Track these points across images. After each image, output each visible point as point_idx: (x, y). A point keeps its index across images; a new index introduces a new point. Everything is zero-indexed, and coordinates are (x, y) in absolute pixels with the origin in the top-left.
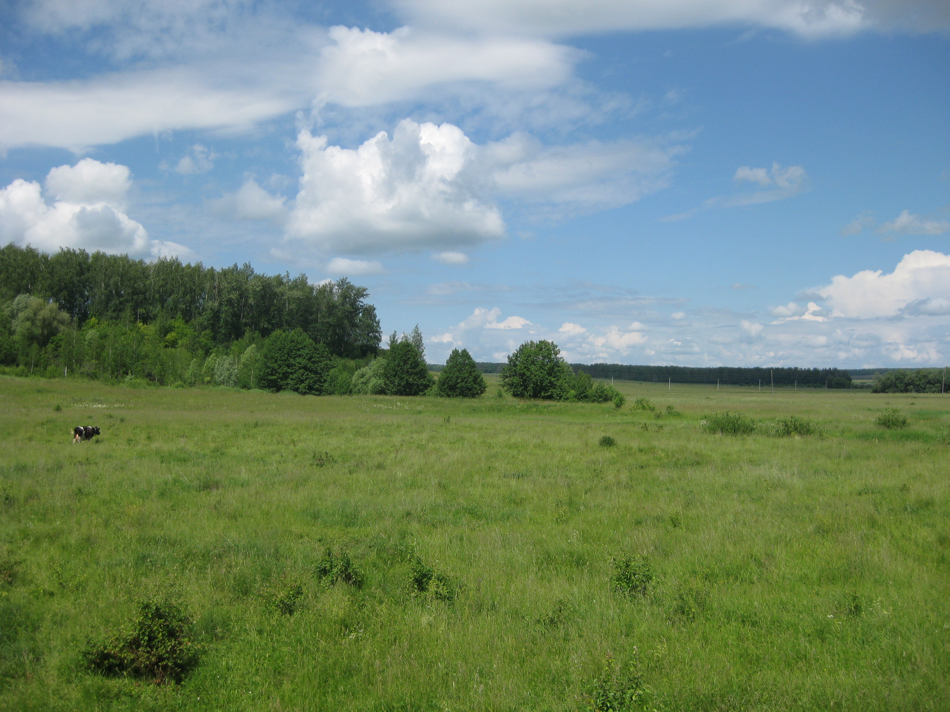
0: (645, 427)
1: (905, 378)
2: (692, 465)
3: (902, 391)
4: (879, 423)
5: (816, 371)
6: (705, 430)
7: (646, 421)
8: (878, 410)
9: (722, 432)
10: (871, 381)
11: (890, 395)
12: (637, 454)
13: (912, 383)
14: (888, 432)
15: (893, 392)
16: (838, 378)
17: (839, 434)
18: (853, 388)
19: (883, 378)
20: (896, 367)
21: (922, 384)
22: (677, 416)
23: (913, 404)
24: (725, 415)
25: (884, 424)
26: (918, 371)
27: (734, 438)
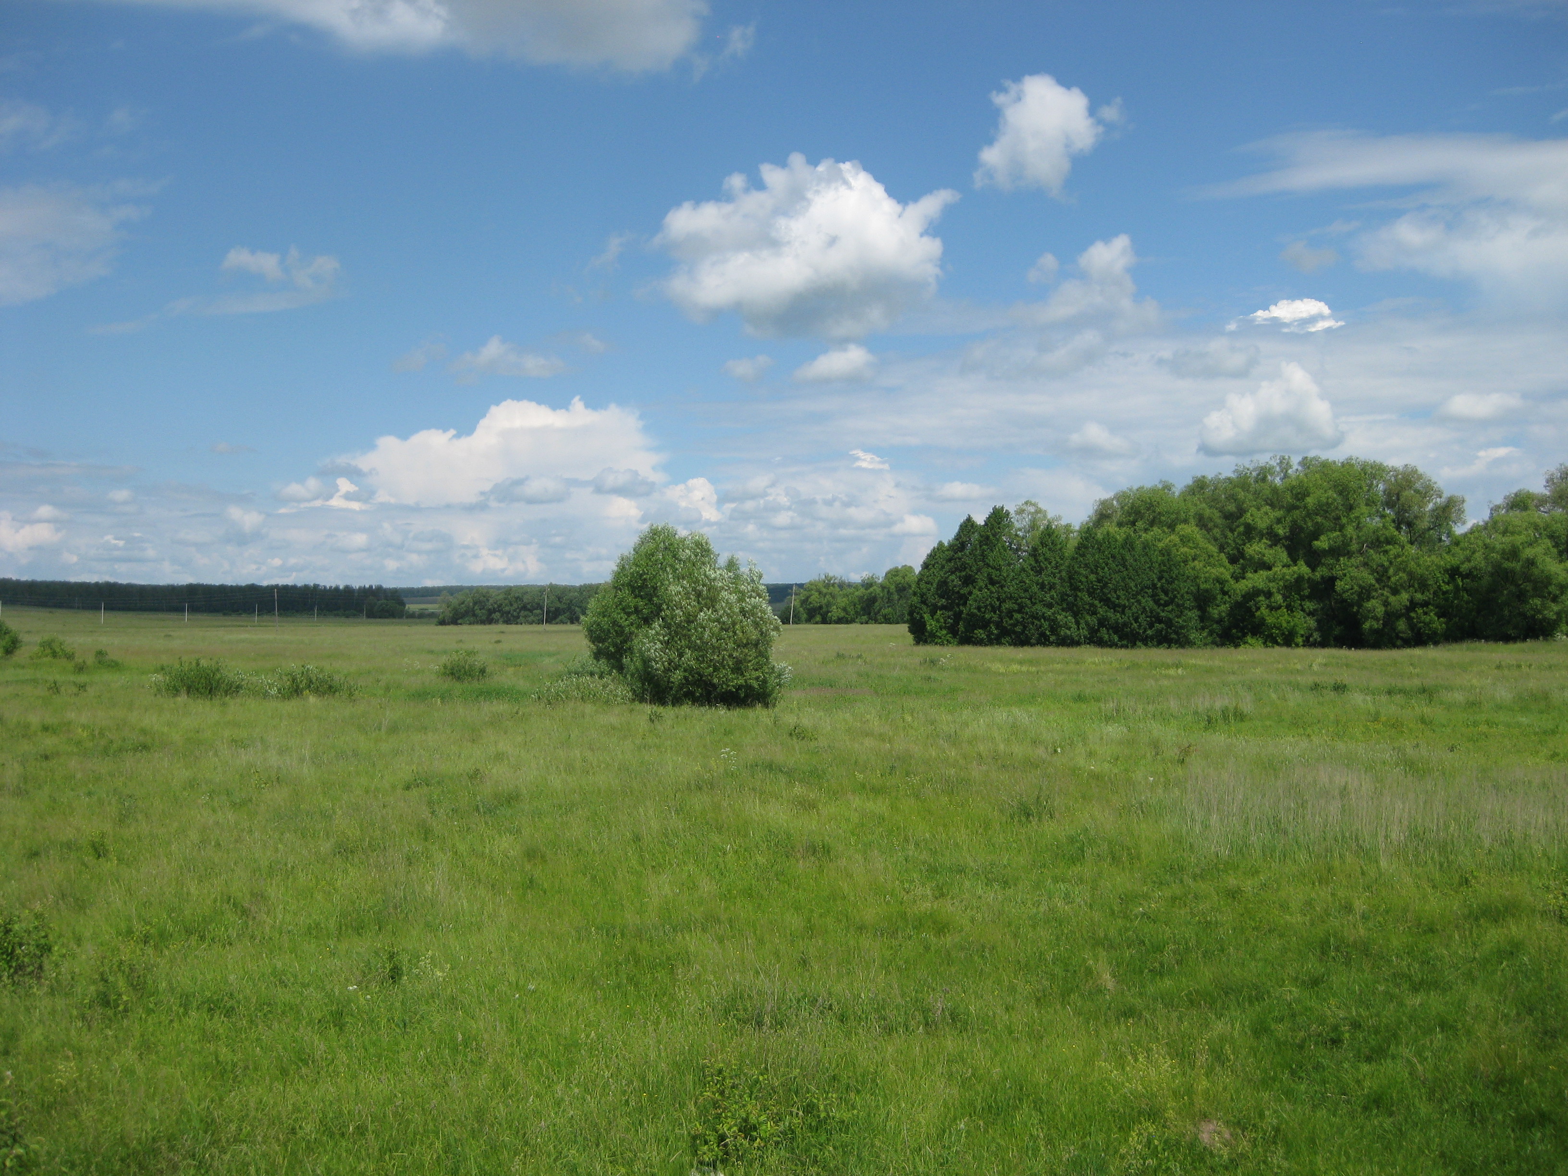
0: (55, 688)
1: (488, 600)
2: (135, 750)
3: (483, 622)
4: (444, 674)
5: (348, 590)
6: (159, 690)
7: (58, 677)
8: (445, 652)
9: (188, 693)
10: (436, 606)
11: (465, 628)
12: (39, 733)
13: (499, 609)
14: (458, 687)
15: (470, 624)
16: (383, 601)
17: (381, 692)
18: (407, 618)
19: (454, 601)
20: (475, 585)
21: (515, 611)
22: (113, 667)
23: (498, 642)
24: (194, 664)
25: (452, 674)
26: (508, 590)
27: (208, 703)
